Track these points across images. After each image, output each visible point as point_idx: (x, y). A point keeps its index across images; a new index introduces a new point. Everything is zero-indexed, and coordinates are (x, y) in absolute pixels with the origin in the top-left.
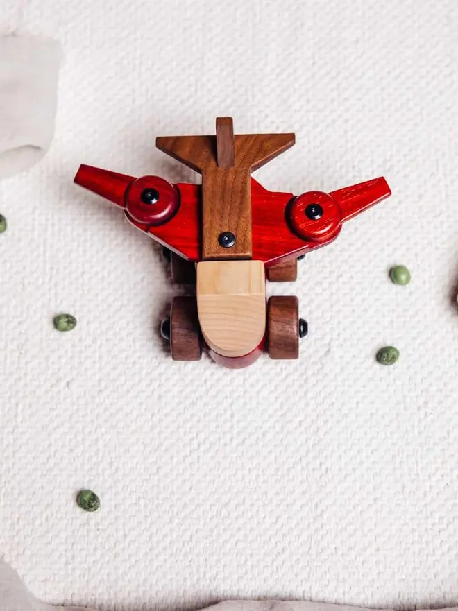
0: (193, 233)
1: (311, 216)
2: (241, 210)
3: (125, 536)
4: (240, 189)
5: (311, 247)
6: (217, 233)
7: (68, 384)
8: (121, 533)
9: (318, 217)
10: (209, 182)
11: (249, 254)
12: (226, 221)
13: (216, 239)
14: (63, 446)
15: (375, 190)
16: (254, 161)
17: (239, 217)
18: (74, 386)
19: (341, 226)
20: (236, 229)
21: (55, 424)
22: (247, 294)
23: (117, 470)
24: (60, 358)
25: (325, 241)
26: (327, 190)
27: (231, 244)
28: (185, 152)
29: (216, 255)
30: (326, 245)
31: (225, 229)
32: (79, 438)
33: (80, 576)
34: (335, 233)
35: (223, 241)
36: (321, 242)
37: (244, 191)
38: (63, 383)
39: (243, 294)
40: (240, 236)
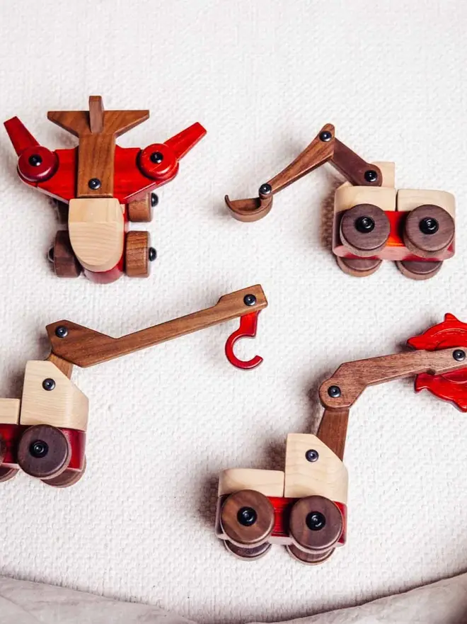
0: (71, 183)
1: (154, 161)
2: (106, 163)
3: (151, 525)
4: (106, 147)
5: (157, 184)
6: (87, 179)
7: (109, 408)
8: (148, 523)
9: (159, 161)
10: (84, 142)
11: (111, 194)
12: (95, 171)
13: (87, 183)
14: (105, 456)
15: (194, 133)
16: (118, 128)
17: (104, 168)
18: (113, 409)
19: (178, 164)
20: (102, 177)
21: (99, 438)
22: (105, 222)
23: (145, 474)
24: (103, 388)
25: (169, 178)
26: (162, 141)
27: (97, 187)
28: (67, 122)
29: (86, 195)
30: (169, 182)
31: (94, 177)
32: (118, 448)
33: (116, 555)
34: (174, 173)
35: (91, 186)
36: (165, 180)
37: (108, 150)
38: (106, 407)
39: (101, 222)
40: (104, 182)
